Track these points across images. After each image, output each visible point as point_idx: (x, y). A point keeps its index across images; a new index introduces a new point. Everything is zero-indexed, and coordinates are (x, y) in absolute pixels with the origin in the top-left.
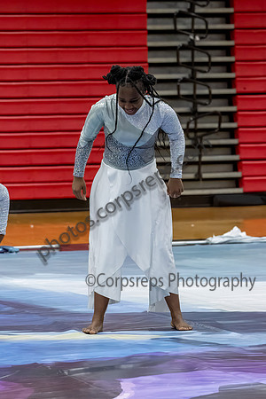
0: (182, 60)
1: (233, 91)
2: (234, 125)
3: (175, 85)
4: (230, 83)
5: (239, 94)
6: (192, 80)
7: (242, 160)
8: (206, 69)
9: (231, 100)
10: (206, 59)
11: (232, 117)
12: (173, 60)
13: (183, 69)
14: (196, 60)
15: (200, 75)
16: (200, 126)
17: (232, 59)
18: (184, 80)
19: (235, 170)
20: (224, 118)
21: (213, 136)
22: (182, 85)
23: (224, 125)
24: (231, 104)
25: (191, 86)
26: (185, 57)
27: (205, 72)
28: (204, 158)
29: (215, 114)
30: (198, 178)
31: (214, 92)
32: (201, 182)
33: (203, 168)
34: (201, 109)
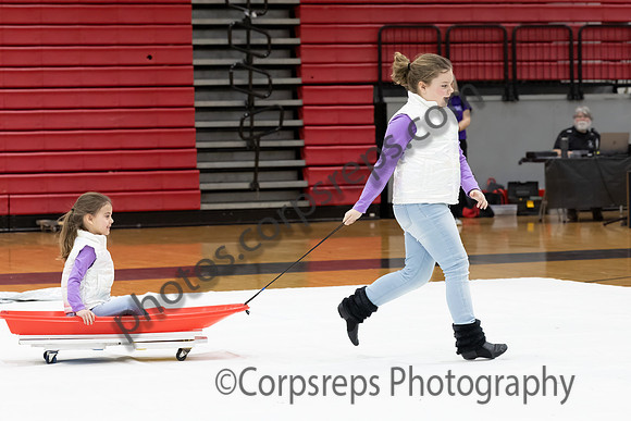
0: (235, 42)
1: (297, 81)
2: (298, 123)
3: (227, 73)
4: (294, 71)
5: (304, 84)
6: (247, 66)
7: (308, 166)
8: (264, 53)
9: (295, 91)
10: (265, 41)
11: (296, 112)
12: (224, 41)
13: (237, 53)
14: (253, 42)
15: (257, 61)
16: (256, 124)
17: (296, 41)
18: (238, 67)
19: (300, 178)
20: (286, 114)
21: (273, 136)
22: (236, 73)
23: (286, 123)
24: (295, 97)
25: (246, 74)
26: (239, 38)
27: (263, 57)
28: (262, 164)
29: (275, 108)
30: (254, 188)
31: (276, 81)
32: (258, 193)
33: (261, 176)
34: (259, 103)
